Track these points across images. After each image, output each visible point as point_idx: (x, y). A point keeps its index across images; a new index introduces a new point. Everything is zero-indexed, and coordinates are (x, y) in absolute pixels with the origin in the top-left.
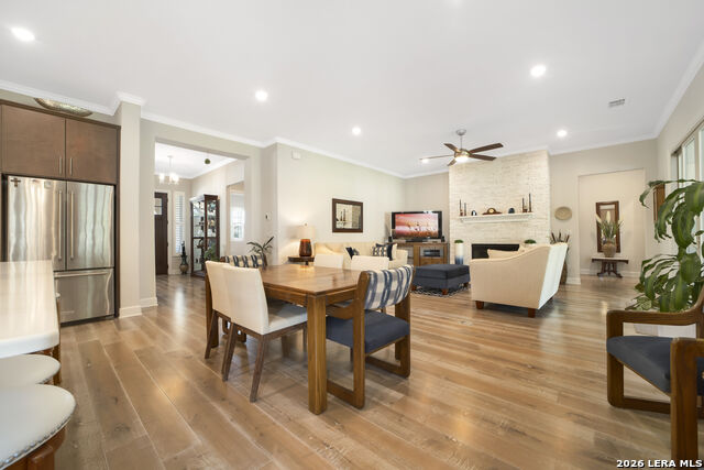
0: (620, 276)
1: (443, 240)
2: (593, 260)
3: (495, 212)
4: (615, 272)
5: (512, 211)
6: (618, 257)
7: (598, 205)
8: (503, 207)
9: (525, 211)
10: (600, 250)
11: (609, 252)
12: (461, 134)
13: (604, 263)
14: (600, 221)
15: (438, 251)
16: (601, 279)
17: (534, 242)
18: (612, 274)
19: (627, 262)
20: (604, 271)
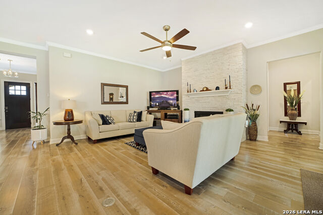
0: (300, 133)
1: (179, 109)
2: (281, 122)
3: (207, 90)
4: (297, 130)
5: (217, 88)
6: (298, 120)
7: (285, 85)
8: (212, 86)
9: (226, 88)
10: (286, 114)
11: (293, 116)
12: (166, 30)
13: (289, 124)
14: (286, 95)
15: (177, 115)
16: (287, 135)
17: (232, 110)
18: (294, 131)
19: (306, 124)
20: (288, 129)
